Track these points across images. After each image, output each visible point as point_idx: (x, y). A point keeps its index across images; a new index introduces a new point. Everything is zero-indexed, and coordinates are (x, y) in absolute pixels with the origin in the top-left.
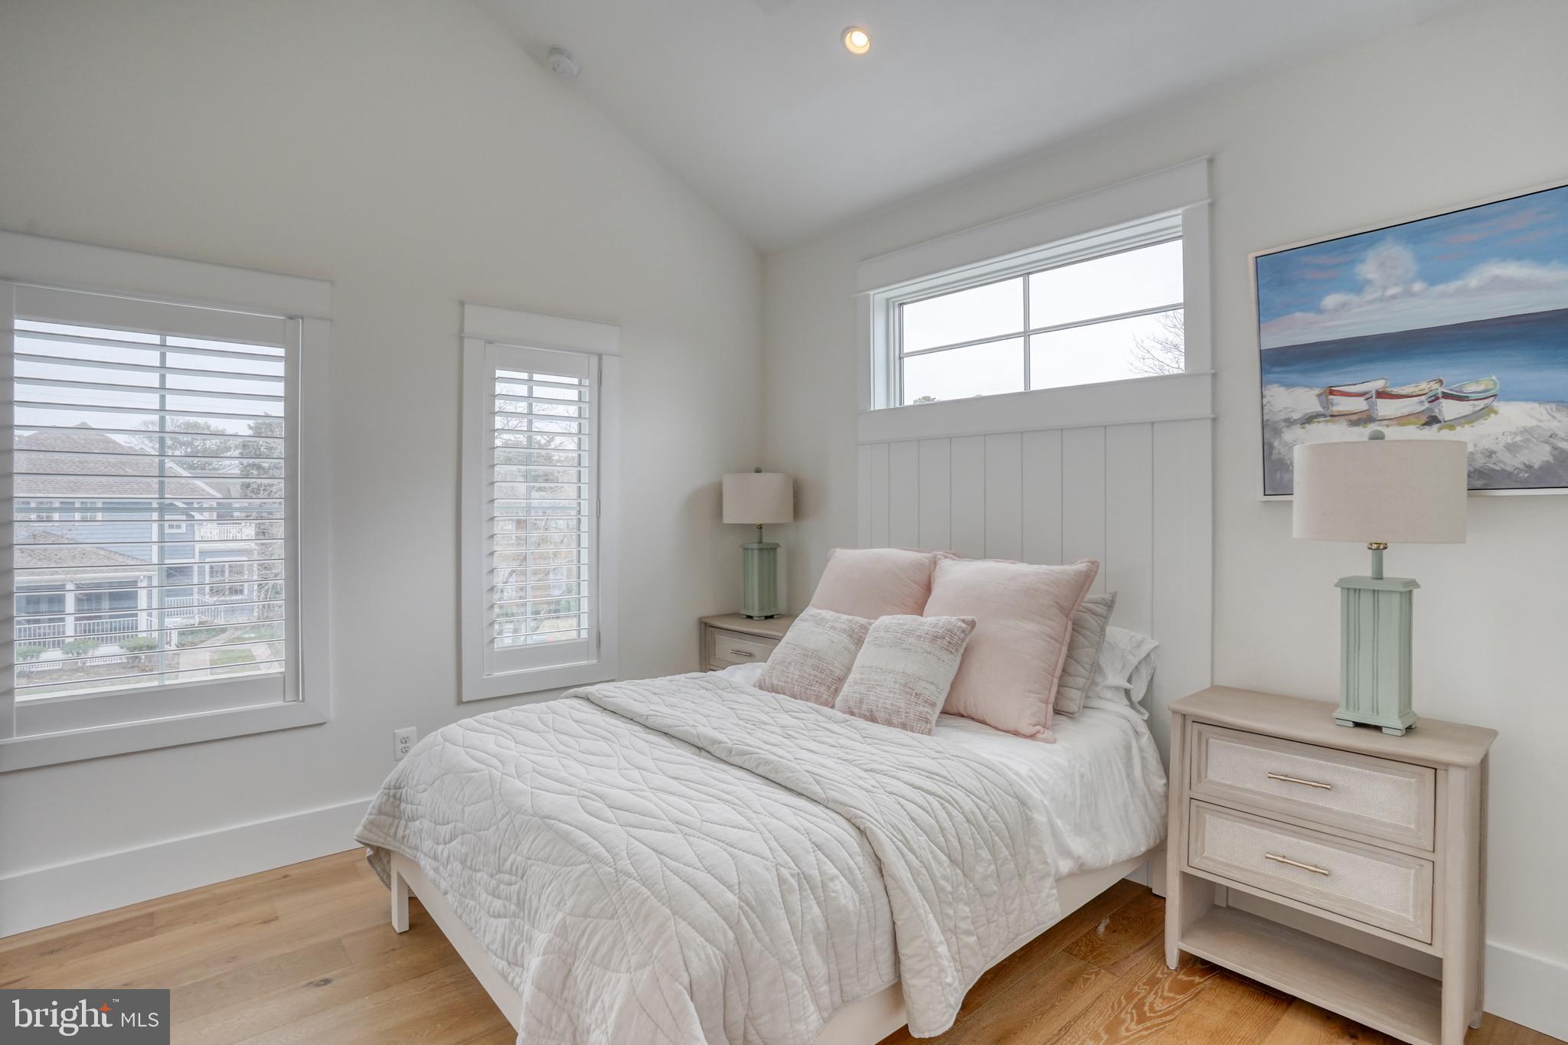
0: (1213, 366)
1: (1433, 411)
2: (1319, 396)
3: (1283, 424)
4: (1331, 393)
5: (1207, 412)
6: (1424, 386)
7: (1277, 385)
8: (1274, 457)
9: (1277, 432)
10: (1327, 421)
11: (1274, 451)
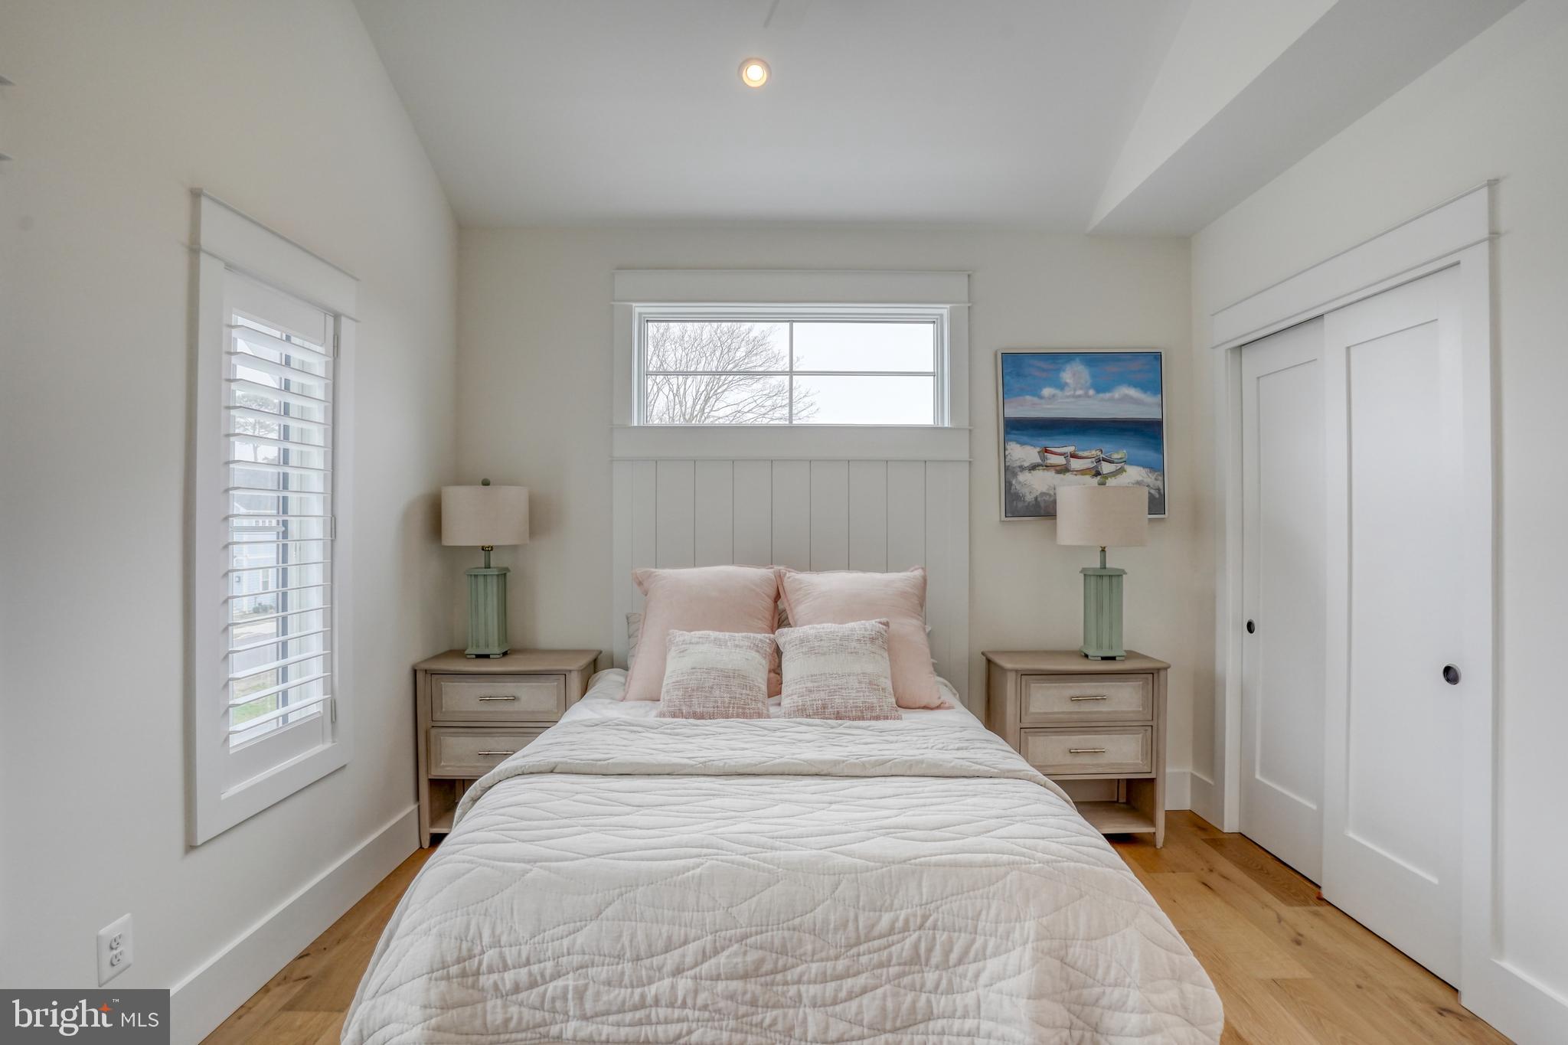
0: (970, 424)
1: (1097, 468)
2: (1039, 452)
3: (1018, 469)
4: (1046, 451)
5: (966, 456)
6: (1094, 452)
7: (1014, 443)
8: (1012, 491)
9: (1015, 475)
10: (1044, 469)
11: (1013, 487)
